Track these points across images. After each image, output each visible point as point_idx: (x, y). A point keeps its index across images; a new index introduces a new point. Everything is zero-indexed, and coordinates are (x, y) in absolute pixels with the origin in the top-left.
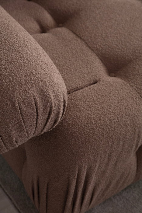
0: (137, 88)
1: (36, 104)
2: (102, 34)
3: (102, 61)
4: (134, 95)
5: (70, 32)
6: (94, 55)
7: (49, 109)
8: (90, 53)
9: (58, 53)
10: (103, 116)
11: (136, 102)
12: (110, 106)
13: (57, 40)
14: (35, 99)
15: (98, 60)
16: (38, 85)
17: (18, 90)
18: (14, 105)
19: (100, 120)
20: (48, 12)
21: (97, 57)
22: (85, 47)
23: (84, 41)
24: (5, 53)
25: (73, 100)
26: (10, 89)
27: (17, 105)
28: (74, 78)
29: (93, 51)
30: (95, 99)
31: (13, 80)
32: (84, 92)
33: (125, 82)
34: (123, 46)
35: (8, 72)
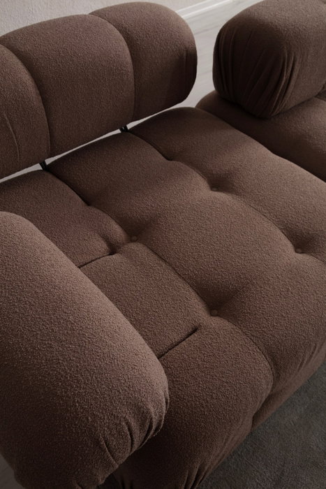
0: (253, 336)
1: (130, 429)
2: (192, 253)
3: (198, 294)
4: (250, 348)
5: (150, 252)
6: (187, 287)
7: (147, 426)
8: (180, 283)
9: (139, 289)
10: (215, 391)
11: (254, 359)
12: (222, 373)
13: (134, 267)
14: (127, 423)
15: (193, 293)
16: (130, 401)
17: (101, 418)
18: (97, 443)
19: (212, 398)
20: (116, 222)
21: (191, 290)
22: (173, 276)
23: (170, 265)
24: (74, 352)
25: (171, 368)
26: (89, 418)
27: (103, 443)
28: (165, 329)
29: (184, 280)
30: (200, 363)
31: (93, 402)
32: (184, 352)
33: (235, 327)
34: (223, 270)
35: (83, 389)
